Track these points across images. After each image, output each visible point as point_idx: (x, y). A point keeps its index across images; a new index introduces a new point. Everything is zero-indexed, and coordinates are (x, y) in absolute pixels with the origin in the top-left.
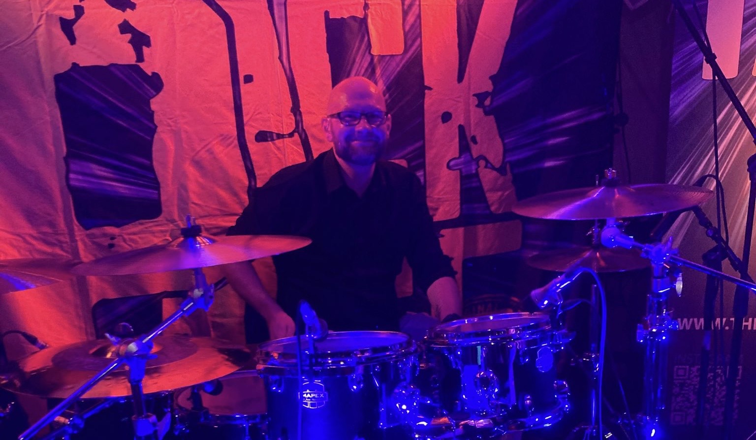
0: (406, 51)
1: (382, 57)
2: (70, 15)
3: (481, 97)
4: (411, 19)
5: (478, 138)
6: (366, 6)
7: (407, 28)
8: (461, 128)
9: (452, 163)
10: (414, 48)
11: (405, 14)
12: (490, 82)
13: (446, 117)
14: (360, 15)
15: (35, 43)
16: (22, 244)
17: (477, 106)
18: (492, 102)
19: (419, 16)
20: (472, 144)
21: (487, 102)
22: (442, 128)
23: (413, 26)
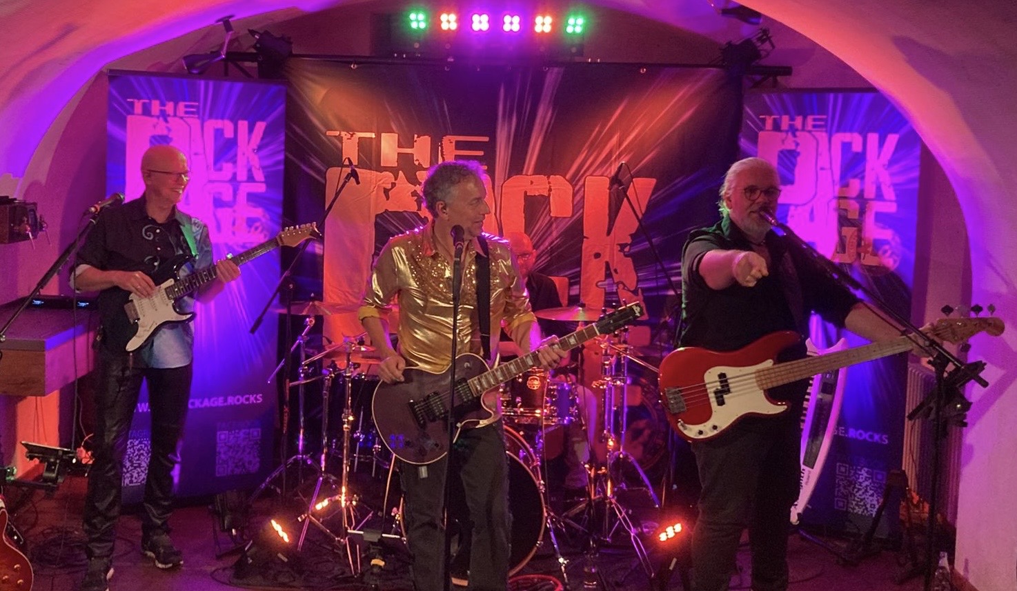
0: (573, 216)
1: (556, 218)
2: (389, 186)
3: (623, 246)
4: (578, 198)
5: (618, 271)
6: (550, 190)
7: (575, 203)
8: (607, 264)
9: (599, 284)
10: (578, 214)
11: (574, 195)
12: (630, 238)
13: (597, 255)
14: (546, 194)
15: (370, 198)
16: (343, 296)
17: (620, 251)
18: (630, 249)
19: (583, 197)
20: (614, 274)
21: (627, 249)
22: (594, 261)
23: (579, 201)
